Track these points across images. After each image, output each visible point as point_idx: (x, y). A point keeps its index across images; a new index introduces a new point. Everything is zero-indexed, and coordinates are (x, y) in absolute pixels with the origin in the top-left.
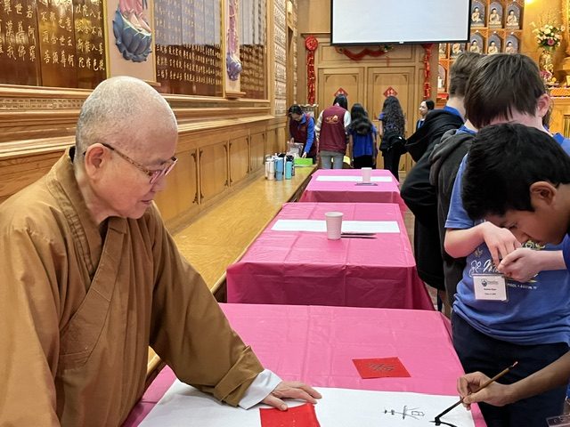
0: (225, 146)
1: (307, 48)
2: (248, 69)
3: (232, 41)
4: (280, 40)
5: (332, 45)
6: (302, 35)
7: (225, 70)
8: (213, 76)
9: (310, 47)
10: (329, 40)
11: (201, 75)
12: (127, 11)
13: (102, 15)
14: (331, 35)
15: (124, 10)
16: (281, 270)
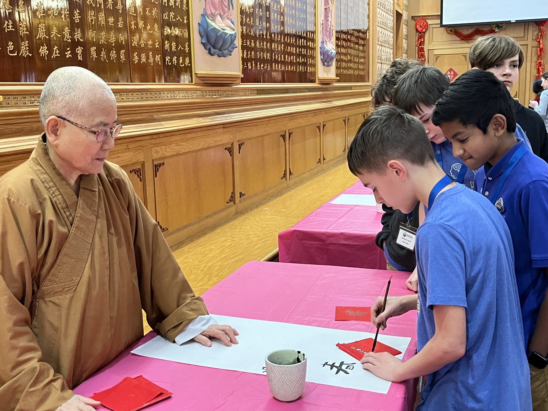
0: (319, 127)
1: (417, 30)
2: (345, 54)
3: (326, 31)
4: (386, 24)
5: (442, 26)
6: (413, 17)
7: (319, 57)
8: (305, 64)
9: (420, 29)
10: (439, 21)
11: (291, 63)
12: (212, 14)
13: (188, 19)
14: (441, 17)
15: (209, 12)
16: (324, 238)
